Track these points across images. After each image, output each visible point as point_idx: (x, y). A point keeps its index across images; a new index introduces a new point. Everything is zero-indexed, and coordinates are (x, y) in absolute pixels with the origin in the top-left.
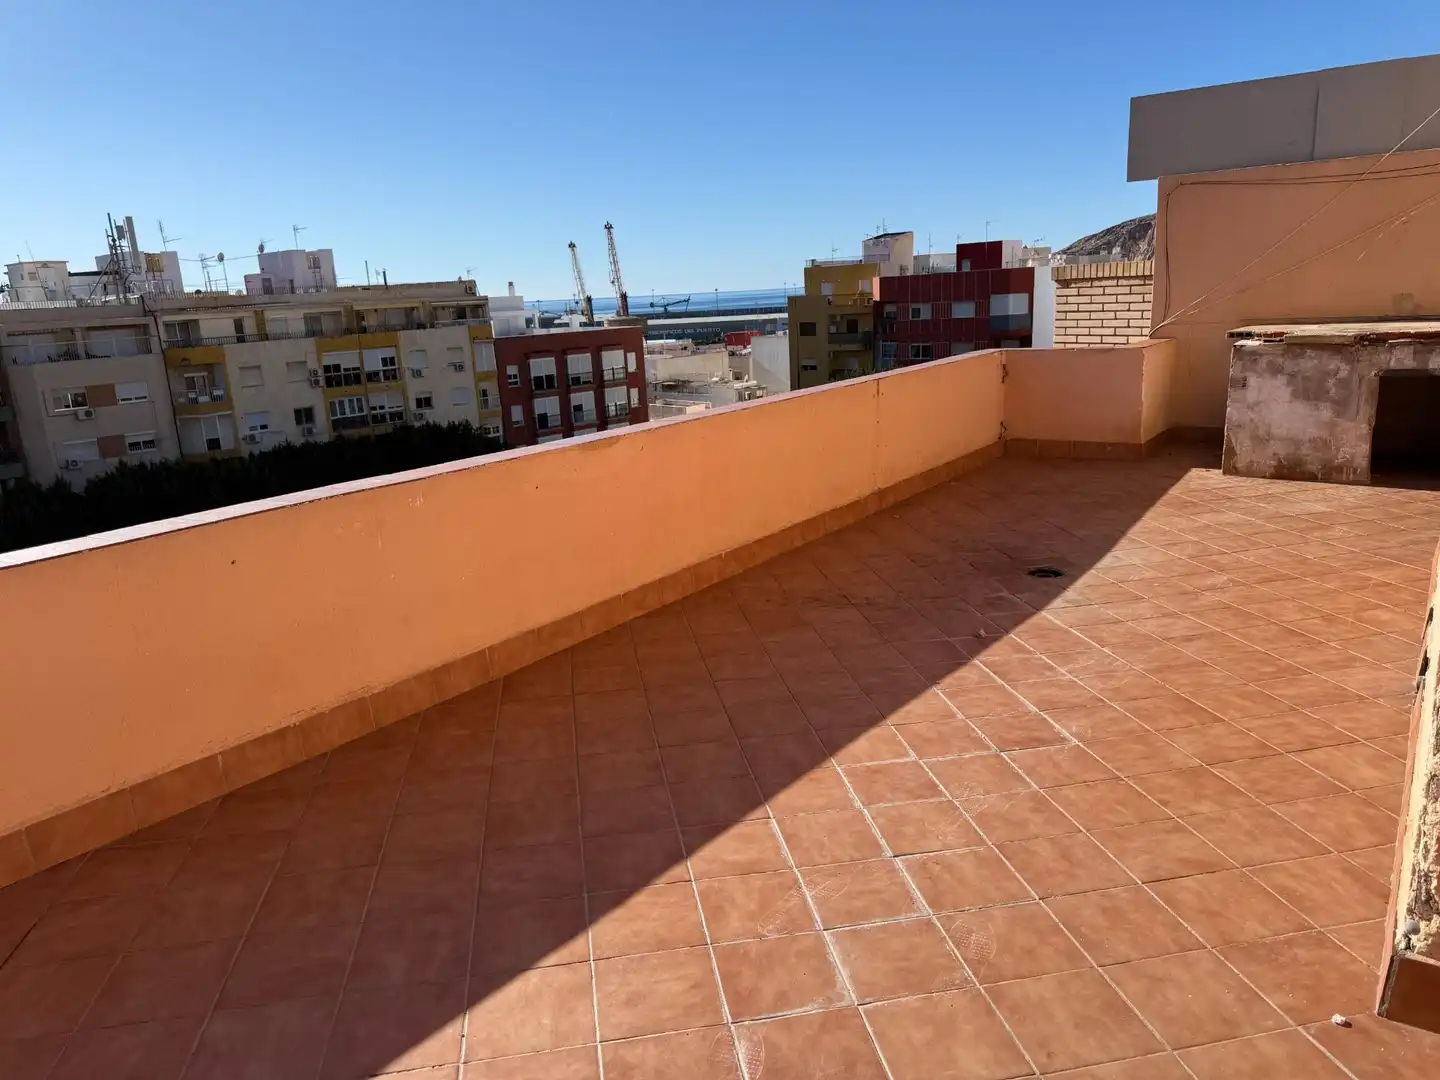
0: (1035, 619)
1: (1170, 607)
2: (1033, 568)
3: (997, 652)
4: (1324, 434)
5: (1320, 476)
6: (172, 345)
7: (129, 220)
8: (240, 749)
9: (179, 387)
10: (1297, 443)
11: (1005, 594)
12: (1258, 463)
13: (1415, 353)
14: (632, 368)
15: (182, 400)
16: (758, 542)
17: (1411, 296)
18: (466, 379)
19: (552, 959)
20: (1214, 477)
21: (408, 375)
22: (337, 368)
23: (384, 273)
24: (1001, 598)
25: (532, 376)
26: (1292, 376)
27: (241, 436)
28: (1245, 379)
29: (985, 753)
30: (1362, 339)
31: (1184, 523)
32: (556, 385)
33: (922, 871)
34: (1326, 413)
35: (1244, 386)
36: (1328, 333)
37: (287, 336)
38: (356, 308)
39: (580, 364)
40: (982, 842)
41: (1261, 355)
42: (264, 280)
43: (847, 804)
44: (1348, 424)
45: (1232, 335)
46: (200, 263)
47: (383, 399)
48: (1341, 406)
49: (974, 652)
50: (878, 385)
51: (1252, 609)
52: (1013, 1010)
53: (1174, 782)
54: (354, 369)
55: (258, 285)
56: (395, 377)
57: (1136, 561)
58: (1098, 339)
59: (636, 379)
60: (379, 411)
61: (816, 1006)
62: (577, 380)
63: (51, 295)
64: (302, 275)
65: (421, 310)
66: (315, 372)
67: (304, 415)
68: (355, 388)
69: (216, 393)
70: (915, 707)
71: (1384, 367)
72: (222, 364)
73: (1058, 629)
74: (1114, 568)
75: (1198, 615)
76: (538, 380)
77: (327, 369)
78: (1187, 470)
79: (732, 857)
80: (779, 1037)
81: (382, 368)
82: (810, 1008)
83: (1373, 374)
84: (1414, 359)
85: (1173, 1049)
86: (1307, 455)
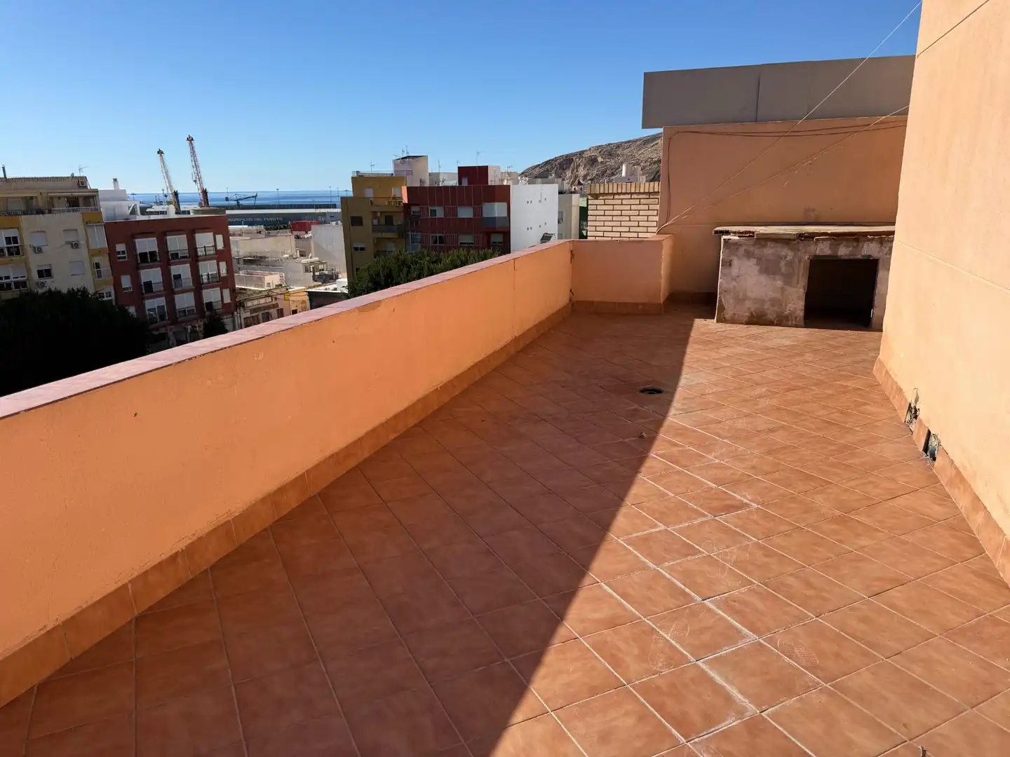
0: (667, 423)
1: (745, 410)
2: (642, 387)
3: (661, 447)
4: (778, 295)
5: (775, 322)
8: (143, 576)
10: (762, 301)
11: (635, 406)
12: (738, 315)
13: (831, 245)
14: (220, 246)
17: (813, 210)
18: (83, 253)
19: (519, 716)
20: (712, 324)
21: (29, 250)
24: (636, 410)
25: (138, 252)
26: (759, 260)
28: (730, 261)
29: (704, 519)
30: (801, 236)
31: (714, 354)
32: (158, 259)
33: (728, 605)
34: (779, 283)
35: (730, 265)
36: (782, 232)
39: (177, 243)
40: (752, 583)
41: (741, 245)
43: (645, 568)
44: (792, 290)
45: (716, 232)
47: (8, 271)
48: (788, 279)
49: (648, 449)
50: (515, 262)
53: (835, 527)
56: (18, 253)
57: (702, 380)
58: (618, 235)
59: (223, 255)
61: (734, 718)
62: (176, 255)
65: (39, 199)
70: (638, 491)
71: (813, 253)
73: (686, 429)
74: (691, 386)
76: (143, 255)
78: (694, 320)
79: (597, 616)
80: (726, 746)
81: (6, 246)
82: (730, 721)
83: (807, 258)
84: (830, 249)
85: (972, 708)
86: (768, 309)
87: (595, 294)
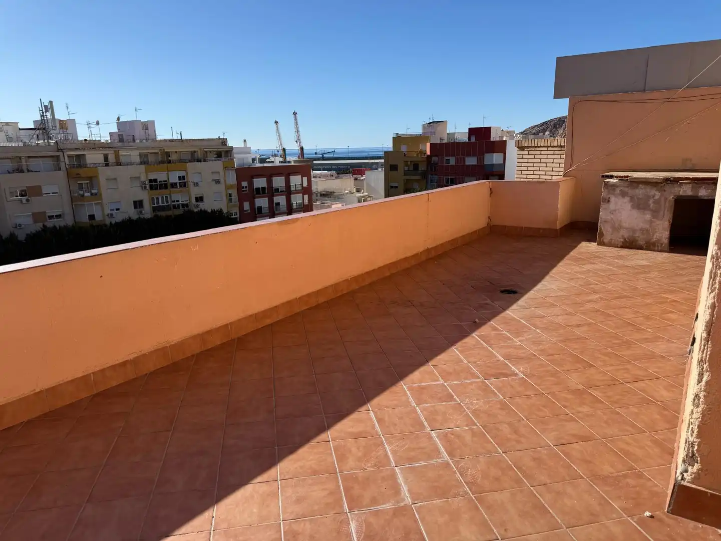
0: (502, 315)
1: (570, 310)
2: (503, 289)
3: (484, 330)
4: (647, 226)
5: (644, 247)
6: (72, 167)
7: (51, 102)
8: (102, 371)
9: (75, 187)
10: (634, 231)
11: (489, 301)
12: (615, 240)
13: (692, 187)
14: (305, 184)
15: (76, 195)
16: (367, 273)
17: (691, 160)
18: (221, 188)
19: (259, 479)
20: (593, 246)
21: (191, 185)
22: (155, 180)
23: (181, 133)
24: (487, 304)
25: (255, 187)
26: (632, 199)
27: (106, 214)
28: (609, 198)
29: (477, 380)
30: (667, 180)
31: (577, 269)
32: (267, 192)
33: (445, 438)
34: (648, 216)
35: (609, 201)
36: (650, 177)
37: (131, 164)
38: (166, 151)
39: (279, 182)
40: (475, 425)
41: (617, 187)
42: (119, 135)
43: (408, 405)
44: (658, 222)
45: (603, 176)
46: (87, 126)
47: (179, 197)
48: (655, 213)
49: (473, 331)
50: (428, 196)
51: (611, 312)
52: (488, 508)
53: (569, 396)
54: (164, 181)
55: (116, 137)
56: (185, 186)
57: (554, 287)
58: (538, 177)
59: (307, 191)
60: (176, 203)
61: (391, 504)
62: (277, 190)
63: (9, 139)
64: (139, 133)
65: (199, 152)
66: (144, 183)
67: (138, 204)
68: (163, 191)
69: (93, 191)
70: (442, 357)
71: (677, 194)
72: (96, 177)
73: (514, 319)
74: (542, 290)
75: (584, 313)
76: (258, 189)
77: (150, 181)
78: (580, 243)
79: (351, 430)
80: (372, 520)
81: (178, 181)
82: (387, 505)
83: (671, 197)
84: (692, 191)
85: (567, 528)
86: (639, 237)
87: (508, 221)
